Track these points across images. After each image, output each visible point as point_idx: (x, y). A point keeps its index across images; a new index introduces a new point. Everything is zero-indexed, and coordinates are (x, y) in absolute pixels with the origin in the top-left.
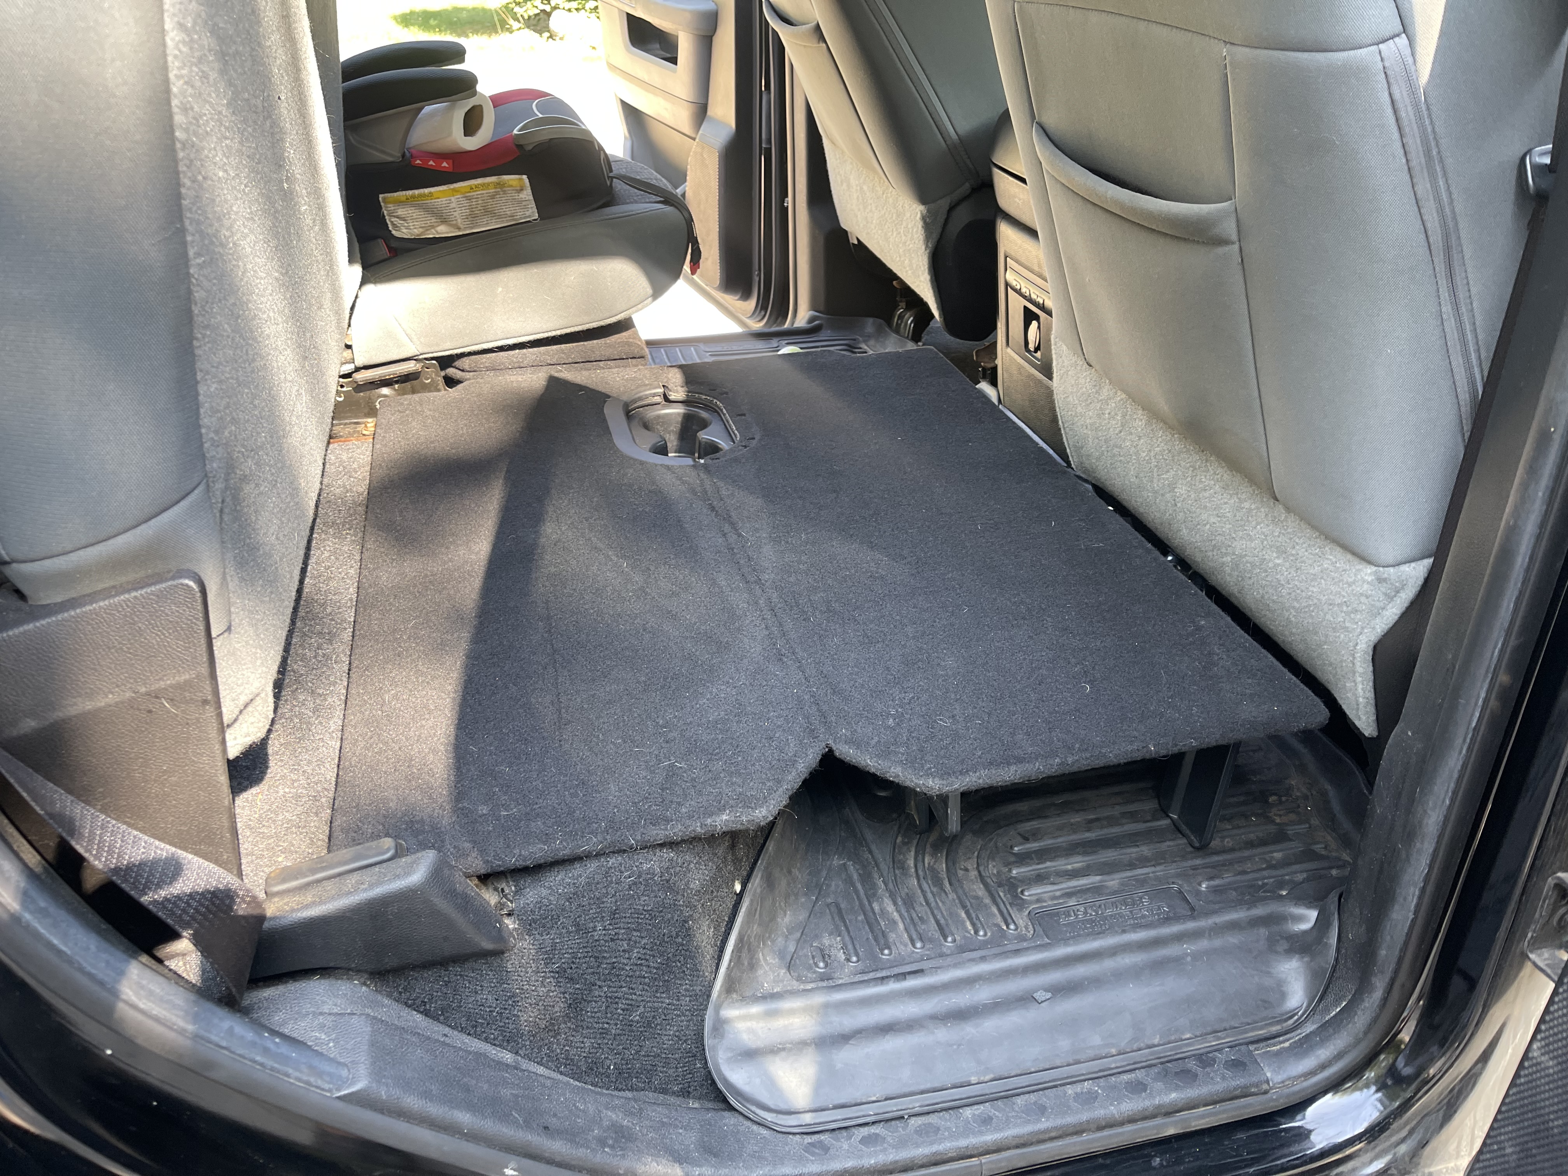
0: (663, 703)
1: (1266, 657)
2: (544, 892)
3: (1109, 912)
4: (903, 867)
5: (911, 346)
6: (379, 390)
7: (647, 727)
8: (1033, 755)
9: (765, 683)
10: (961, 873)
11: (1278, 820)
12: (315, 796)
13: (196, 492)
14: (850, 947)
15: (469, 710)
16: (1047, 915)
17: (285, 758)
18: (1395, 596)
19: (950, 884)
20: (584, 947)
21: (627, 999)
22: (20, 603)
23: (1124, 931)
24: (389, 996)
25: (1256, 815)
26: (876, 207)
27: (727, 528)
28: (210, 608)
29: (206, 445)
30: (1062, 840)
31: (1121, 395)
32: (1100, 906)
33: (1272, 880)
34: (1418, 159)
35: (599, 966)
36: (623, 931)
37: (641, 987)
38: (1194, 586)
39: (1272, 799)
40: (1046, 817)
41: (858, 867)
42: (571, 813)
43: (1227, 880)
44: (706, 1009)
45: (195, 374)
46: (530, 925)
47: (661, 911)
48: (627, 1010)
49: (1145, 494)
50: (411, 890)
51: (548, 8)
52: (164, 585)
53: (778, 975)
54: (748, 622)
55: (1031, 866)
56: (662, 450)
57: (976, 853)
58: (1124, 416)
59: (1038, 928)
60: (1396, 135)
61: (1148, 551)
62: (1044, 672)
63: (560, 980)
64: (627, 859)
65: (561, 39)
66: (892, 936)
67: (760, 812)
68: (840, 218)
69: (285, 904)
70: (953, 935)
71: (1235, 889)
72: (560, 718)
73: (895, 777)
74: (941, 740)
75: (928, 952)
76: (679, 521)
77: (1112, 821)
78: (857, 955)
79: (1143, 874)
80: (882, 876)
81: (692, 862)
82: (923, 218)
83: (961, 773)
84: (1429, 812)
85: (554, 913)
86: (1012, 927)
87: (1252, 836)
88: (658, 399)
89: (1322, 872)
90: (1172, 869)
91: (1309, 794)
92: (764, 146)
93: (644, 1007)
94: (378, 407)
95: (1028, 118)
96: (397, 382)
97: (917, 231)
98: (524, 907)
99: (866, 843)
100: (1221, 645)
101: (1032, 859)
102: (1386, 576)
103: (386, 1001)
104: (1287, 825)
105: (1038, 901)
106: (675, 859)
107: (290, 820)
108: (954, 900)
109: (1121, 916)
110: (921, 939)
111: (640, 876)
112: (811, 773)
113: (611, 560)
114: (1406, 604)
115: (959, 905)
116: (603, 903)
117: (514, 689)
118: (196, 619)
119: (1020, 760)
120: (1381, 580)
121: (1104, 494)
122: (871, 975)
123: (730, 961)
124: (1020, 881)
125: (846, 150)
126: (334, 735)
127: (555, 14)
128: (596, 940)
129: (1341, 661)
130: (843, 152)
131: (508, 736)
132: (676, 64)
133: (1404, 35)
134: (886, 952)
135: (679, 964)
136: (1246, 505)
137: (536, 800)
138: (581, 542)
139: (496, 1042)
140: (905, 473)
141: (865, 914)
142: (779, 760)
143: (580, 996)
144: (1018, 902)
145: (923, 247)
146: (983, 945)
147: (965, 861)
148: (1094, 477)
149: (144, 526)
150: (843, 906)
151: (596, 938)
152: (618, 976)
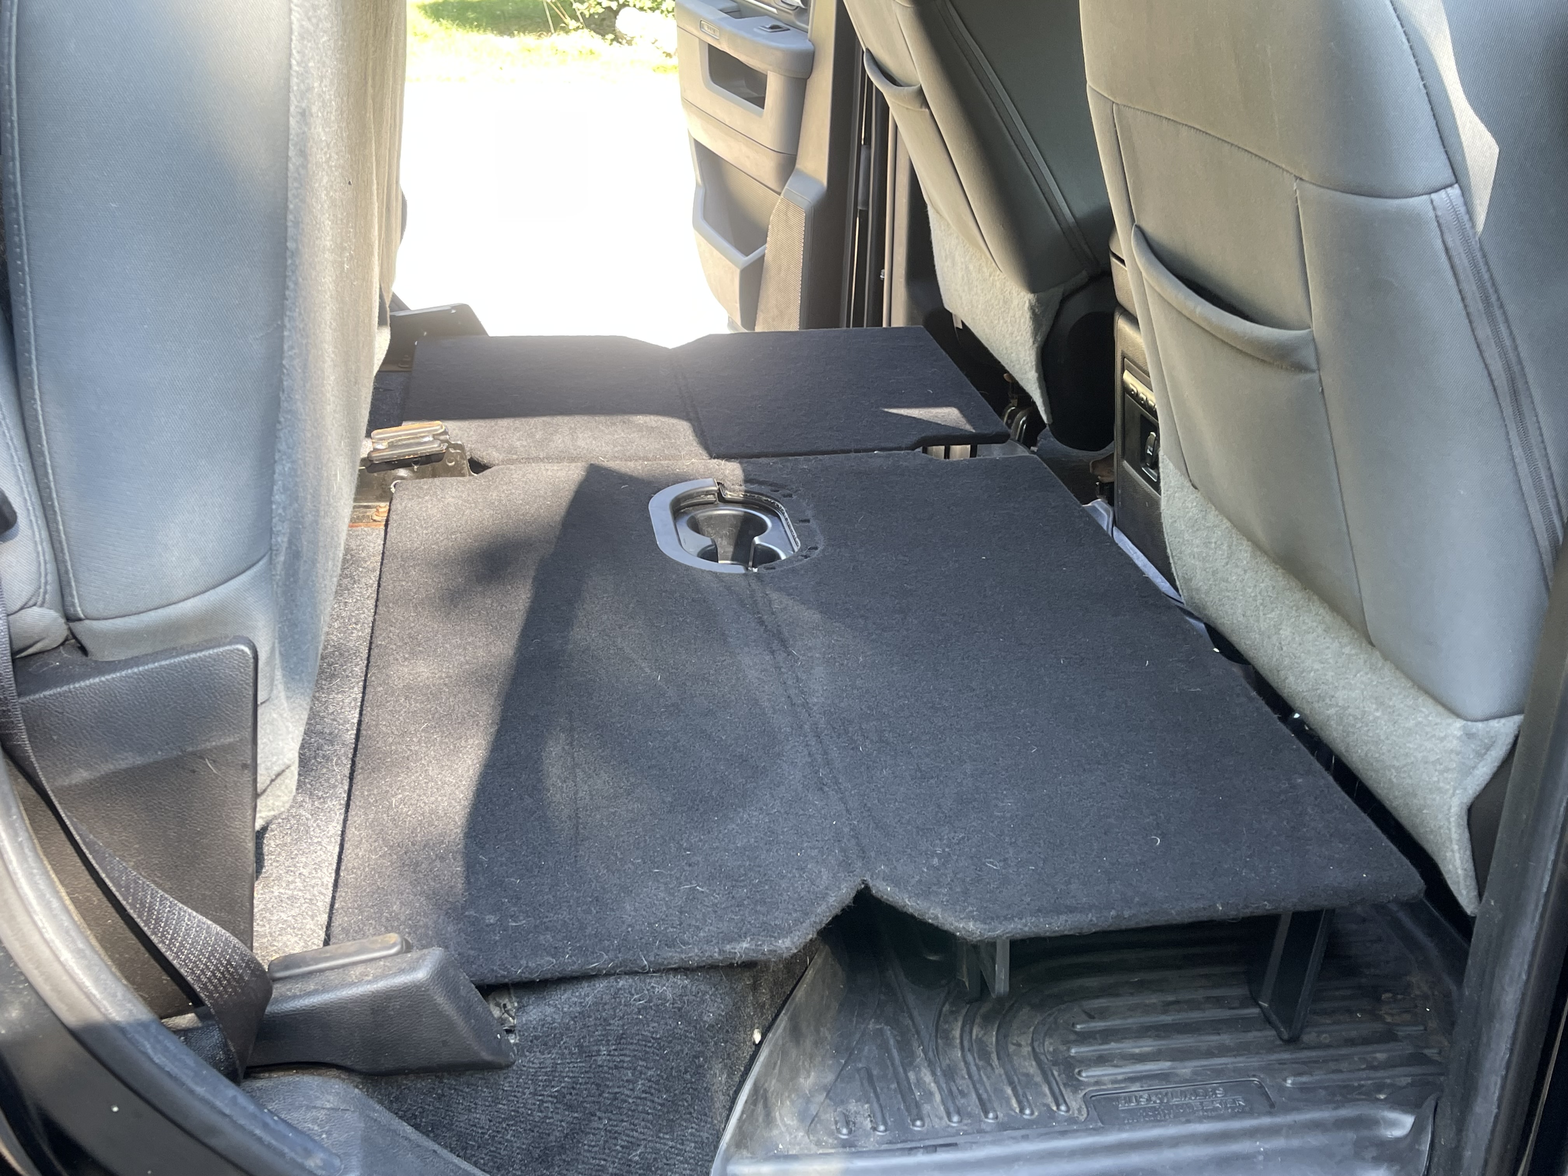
0: (688, 826)
1: (1365, 822)
2: (549, 1010)
3: (1175, 1101)
4: (947, 1037)
5: (1021, 451)
6: (396, 471)
7: (670, 848)
8: (1086, 906)
9: (801, 812)
10: (1012, 1048)
11: (1389, 1019)
12: (311, 900)
13: (261, 563)
14: (879, 1115)
15: (480, 819)
16: (1105, 1098)
17: (281, 859)
18: (1485, 754)
19: (999, 1059)
20: (586, 1072)
21: (628, 1136)
22: (84, 658)
23: (1188, 1121)
24: (381, 1102)
25: (1360, 1011)
26: (982, 290)
27: (775, 645)
28: (260, 675)
29: (274, 520)
30: (1132, 1021)
31: (1226, 524)
32: (1166, 1094)
33: (1370, 1082)
34: (1476, 306)
35: (600, 1095)
36: (628, 1059)
37: (643, 1124)
38: (1297, 741)
39: (1385, 996)
40: (1117, 995)
41: (896, 1033)
42: (582, 928)
43: (1318, 1078)
44: (712, 1161)
45: (274, 455)
46: (531, 1041)
47: (670, 1042)
48: (627, 1147)
49: (1253, 635)
50: (415, 986)
51: (614, 6)
52: (221, 649)
53: (796, 1137)
54: (789, 747)
55: (1092, 1045)
56: (710, 555)
57: (1032, 1029)
58: (1230, 547)
59: (1094, 1113)
60: (1451, 281)
61: (1251, 700)
62: (1112, 820)
63: (558, 1106)
64: (638, 982)
65: (629, 43)
66: (926, 1108)
67: (783, 942)
68: (943, 297)
69: (288, 990)
70: (995, 1111)
71: (1325, 1088)
72: (577, 833)
73: (933, 919)
74: (988, 883)
75: (965, 1128)
76: (723, 634)
77: (1193, 1005)
78: (885, 1123)
79: (1221, 1064)
80: (922, 1043)
81: (708, 993)
82: (1032, 308)
83: (1005, 918)
84: (1506, 987)
85: (557, 1031)
86: (1063, 1108)
87: (1354, 1034)
88: (711, 498)
89: (1431, 1078)
90: (1254, 1061)
91: (1429, 993)
92: (859, 208)
93: (645, 1147)
94: (393, 490)
95: (1128, 220)
96: (416, 463)
97: (1025, 323)
98: (526, 1024)
99: (908, 1008)
100: (1316, 805)
101: (1095, 1039)
102: (1474, 730)
103: (378, 1107)
104: (1398, 1025)
105: (1097, 1083)
106: (689, 986)
107: (286, 921)
108: (1000, 1076)
109: (1189, 1106)
110: (959, 1113)
111: (650, 1001)
112: (843, 910)
113: (644, 672)
114: (1497, 764)
115: (1006, 1081)
116: (610, 1024)
117: (528, 801)
118: (247, 684)
119: (1071, 910)
120: (1470, 736)
121: (1216, 636)
122: (899, 1146)
123: (743, 1112)
124: (1079, 1061)
125: (950, 222)
126: (333, 839)
127: (624, 12)
128: (600, 1066)
129: (1440, 828)
130: (948, 224)
131: (521, 847)
132: (763, 107)
133: (1456, 186)
134: (918, 1123)
135: (686, 1104)
136: (1347, 650)
137: (547, 914)
138: (611, 652)
139: (486, 1168)
140: (985, 596)
141: (898, 1083)
142: (809, 892)
143: (578, 1127)
144: (1075, 1084)
145: (1031, 341)
146: (1029, 1124)
147: (1018, 1036)
148: (1205, 615)
149: (212, 592)
150: (875, 1072)
151: (600, 1063)
152: (620, 1108)
